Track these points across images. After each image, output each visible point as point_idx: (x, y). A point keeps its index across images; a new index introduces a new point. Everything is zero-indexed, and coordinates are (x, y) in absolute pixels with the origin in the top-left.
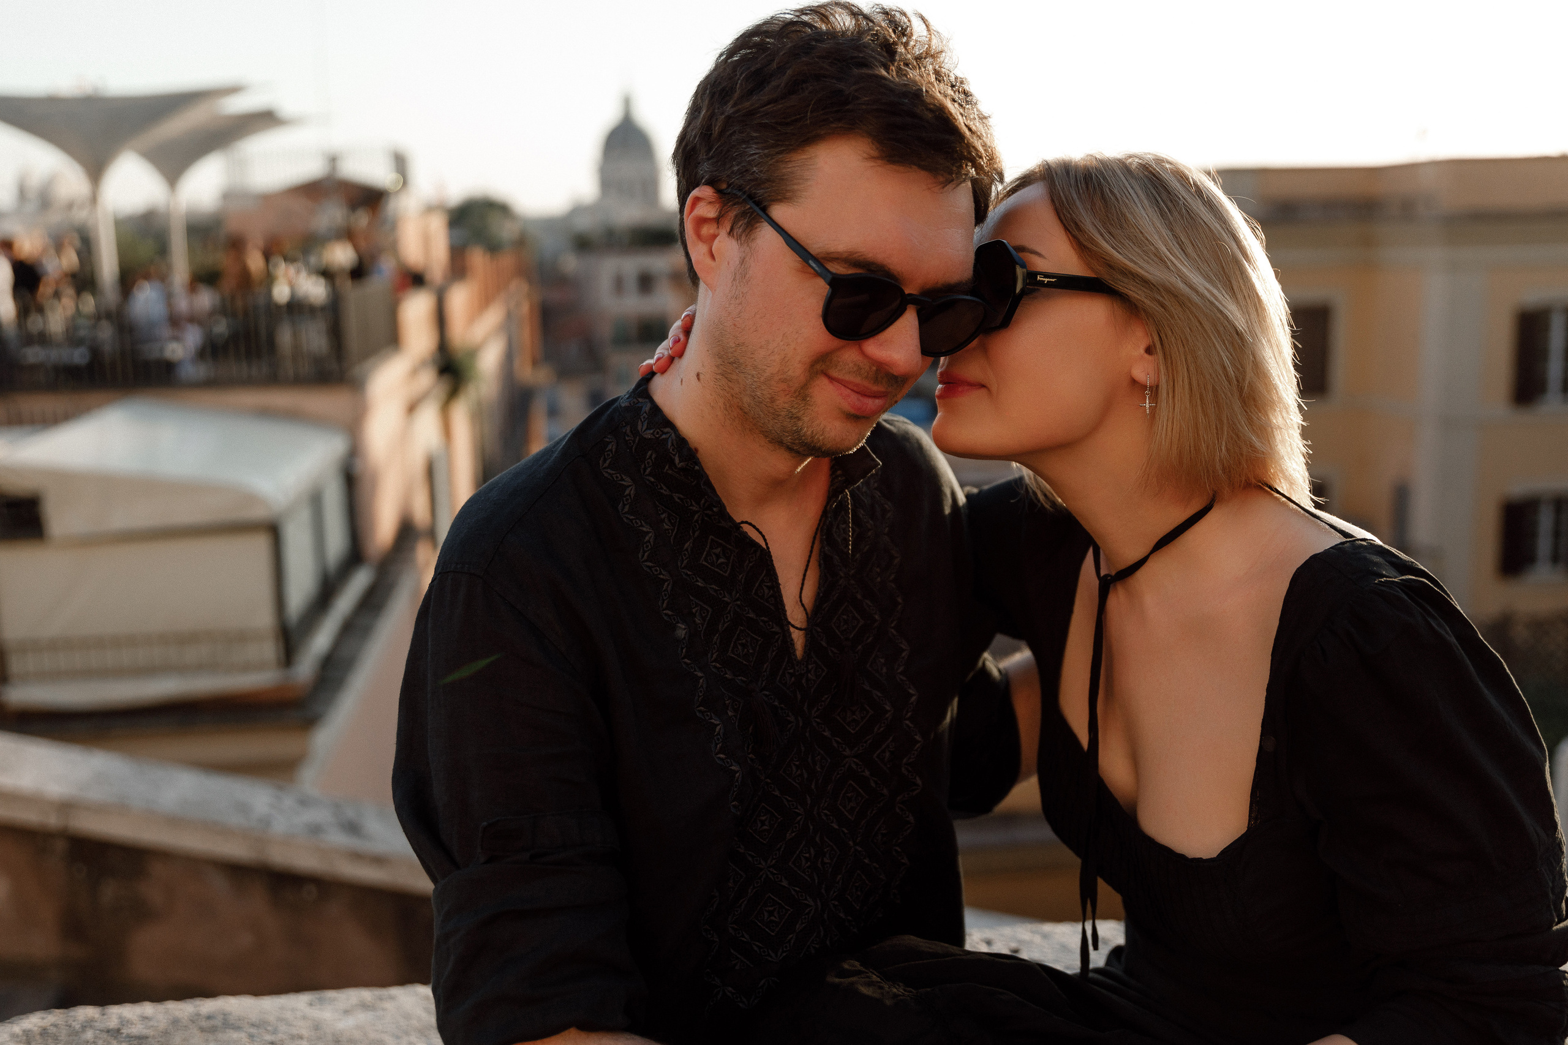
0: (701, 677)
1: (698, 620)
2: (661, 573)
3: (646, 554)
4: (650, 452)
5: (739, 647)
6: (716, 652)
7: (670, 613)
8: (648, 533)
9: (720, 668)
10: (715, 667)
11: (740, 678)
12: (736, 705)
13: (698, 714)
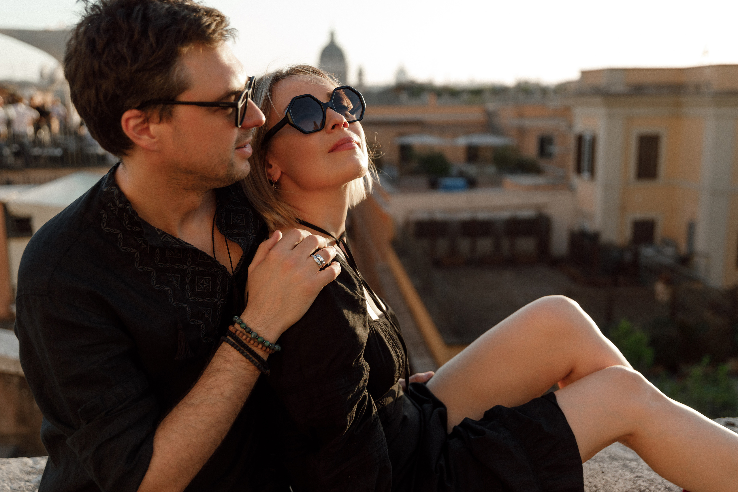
0: (187, 307)
1: (175, 282)
2: (148, 269)
3: (138, 263)
4: (125, 214)
5: (201, 286)
6: (189, 293)
7: (158, 286)
8: (135, 253)
9: (195, 299)
10: (192, 299)
11: (206, 299)
12: (208, 311)
13: (191, 323)
